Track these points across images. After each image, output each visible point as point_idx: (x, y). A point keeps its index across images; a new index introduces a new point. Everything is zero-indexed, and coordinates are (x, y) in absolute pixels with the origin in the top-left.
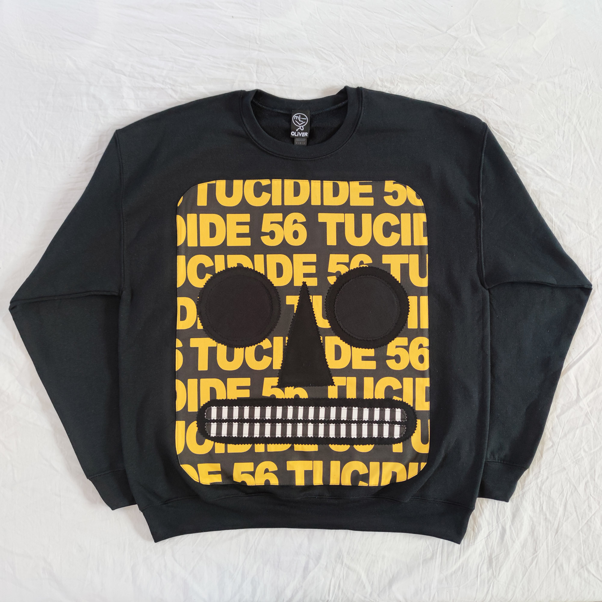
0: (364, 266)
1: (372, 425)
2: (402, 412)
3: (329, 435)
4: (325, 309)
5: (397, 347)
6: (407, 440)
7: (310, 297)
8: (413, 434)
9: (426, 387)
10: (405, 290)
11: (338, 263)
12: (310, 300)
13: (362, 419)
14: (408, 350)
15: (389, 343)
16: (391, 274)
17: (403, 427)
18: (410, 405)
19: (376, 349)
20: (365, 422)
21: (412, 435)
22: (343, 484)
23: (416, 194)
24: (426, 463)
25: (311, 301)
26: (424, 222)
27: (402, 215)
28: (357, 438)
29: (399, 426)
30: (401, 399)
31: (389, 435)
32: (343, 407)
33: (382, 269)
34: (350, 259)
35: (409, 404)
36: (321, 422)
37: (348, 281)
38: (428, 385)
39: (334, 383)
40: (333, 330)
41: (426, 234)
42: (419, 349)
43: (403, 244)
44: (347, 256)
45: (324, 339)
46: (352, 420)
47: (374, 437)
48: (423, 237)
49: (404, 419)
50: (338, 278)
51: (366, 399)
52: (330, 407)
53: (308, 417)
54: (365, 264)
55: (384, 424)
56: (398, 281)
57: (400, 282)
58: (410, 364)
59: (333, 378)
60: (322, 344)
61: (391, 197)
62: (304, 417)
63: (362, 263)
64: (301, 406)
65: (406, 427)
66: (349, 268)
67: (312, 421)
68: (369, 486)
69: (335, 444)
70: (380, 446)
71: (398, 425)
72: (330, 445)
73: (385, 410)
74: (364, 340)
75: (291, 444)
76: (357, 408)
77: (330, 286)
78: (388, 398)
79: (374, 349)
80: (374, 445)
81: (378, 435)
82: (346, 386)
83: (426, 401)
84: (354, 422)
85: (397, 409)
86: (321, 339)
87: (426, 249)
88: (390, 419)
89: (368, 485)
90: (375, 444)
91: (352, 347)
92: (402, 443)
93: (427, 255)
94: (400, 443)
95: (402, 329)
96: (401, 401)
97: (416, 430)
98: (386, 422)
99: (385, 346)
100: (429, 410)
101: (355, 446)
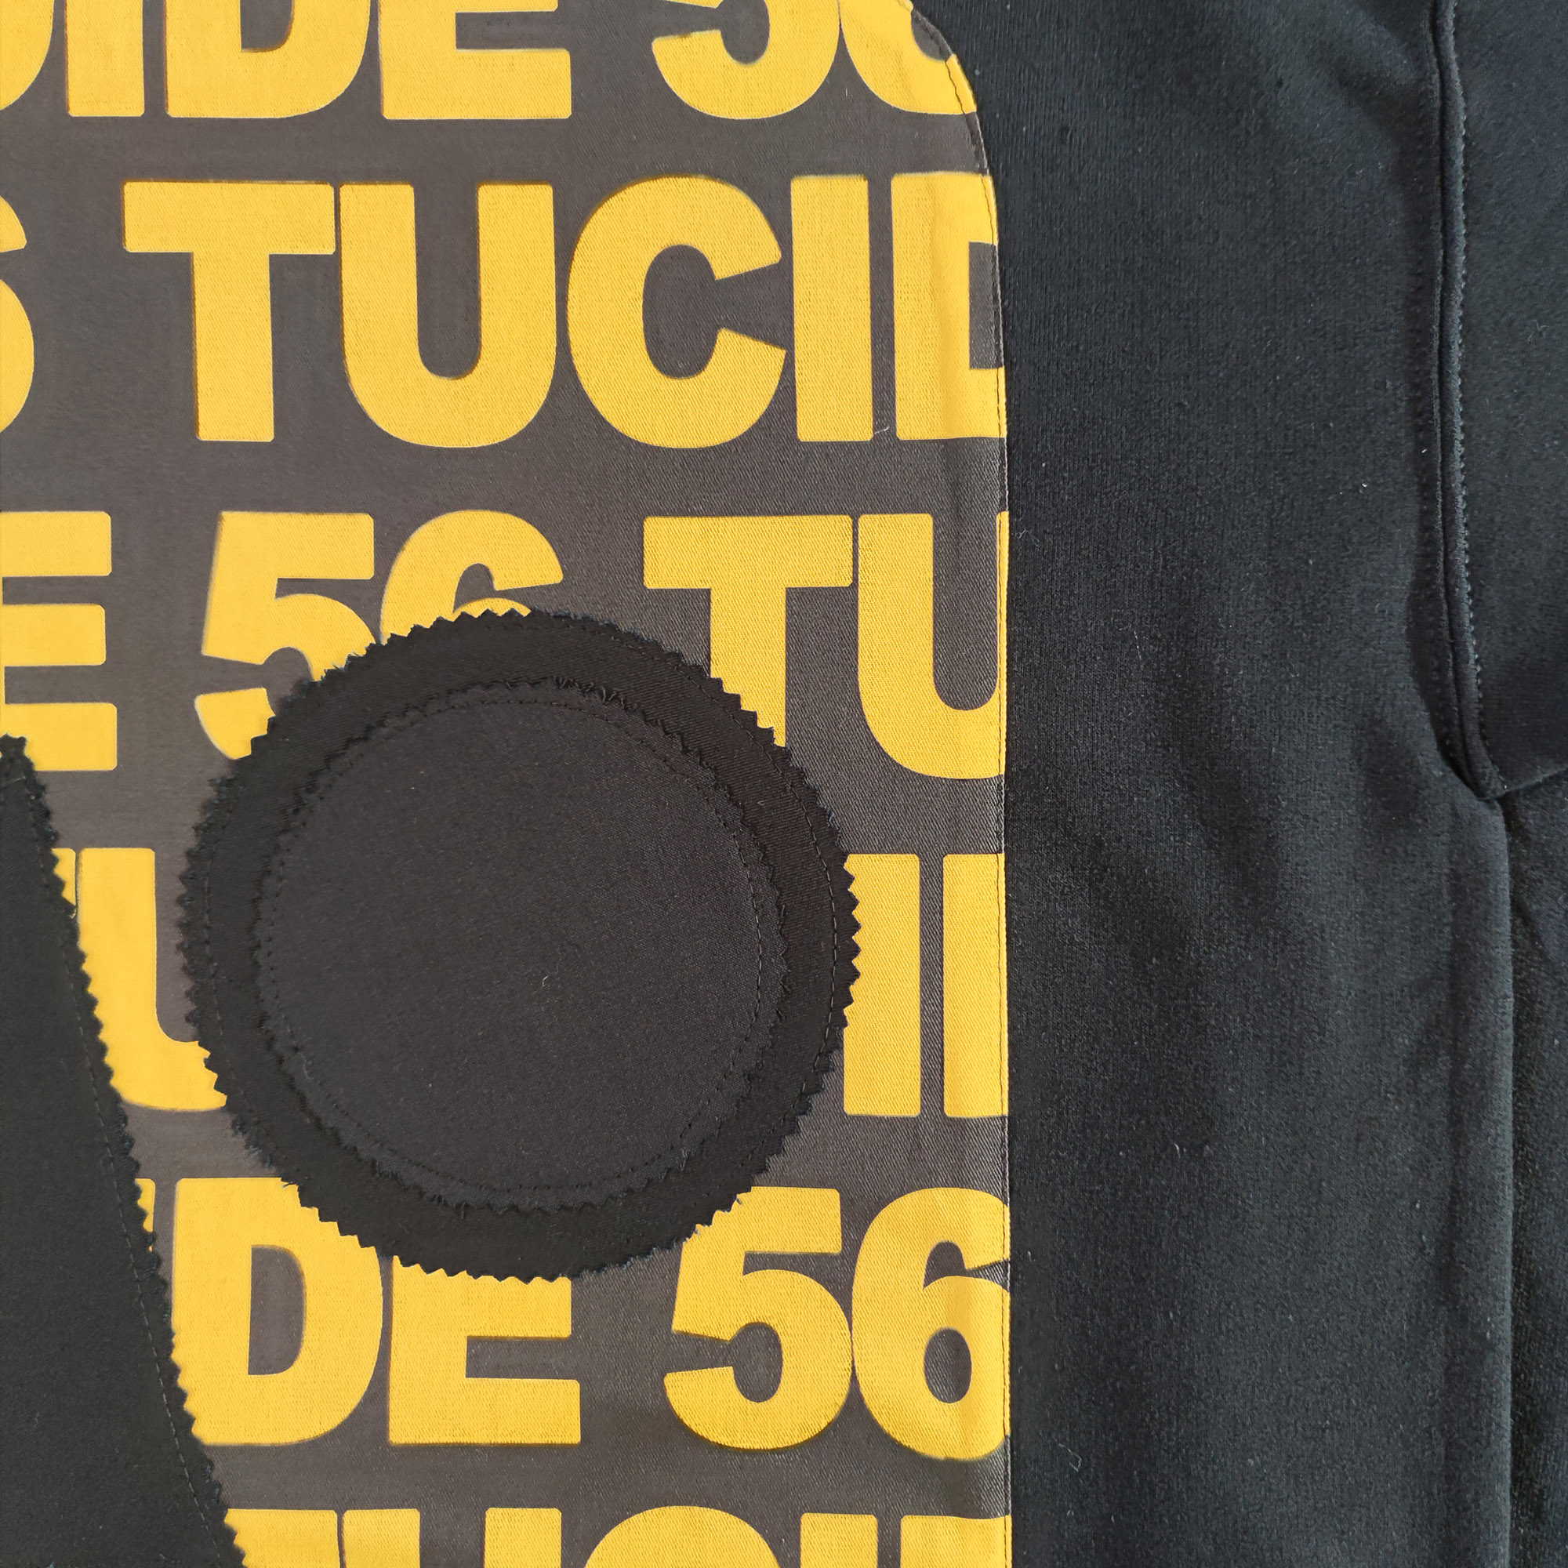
0: (501, 607)
4: (180, 959)
5: (755, 1262)
7: (54, 861)
10: (822, 804)
11: (288, 587)
12: (59, 884)
14: (843, 1294)
15: (689, 1232)
16: (713, 675)
19: (587, 1278)
23: (915, 20)
25: (68, 894)
26: (976, 249)
27: (805, 192)
33: (647, 630)
34: (387, 550)
37: (369, 729)
39: (240, 1554)
40: (240, 1126)
41: (995, 343)
42: (929, 1280)
43: (812, 426)
44: (360, 529)
45: (166, 1202)
48: (973, 365)
50: (278, 703)
54: (506, 594)
56: (770, 731)
57: (780, 740)
58: (855, 1406)
59: (235, 1518)
60: (150, 1238)
61: (711, 41)
63: (476, 581)
66: (373, 621)
74: (489, 1206)
77: (217, 771)
79: (573, 1276)
86: (147, 1200)
87: (995, 469)
91: (396, 1260)
93: (1003, 519)
95: (794, 1121)
99: (659, 1255)
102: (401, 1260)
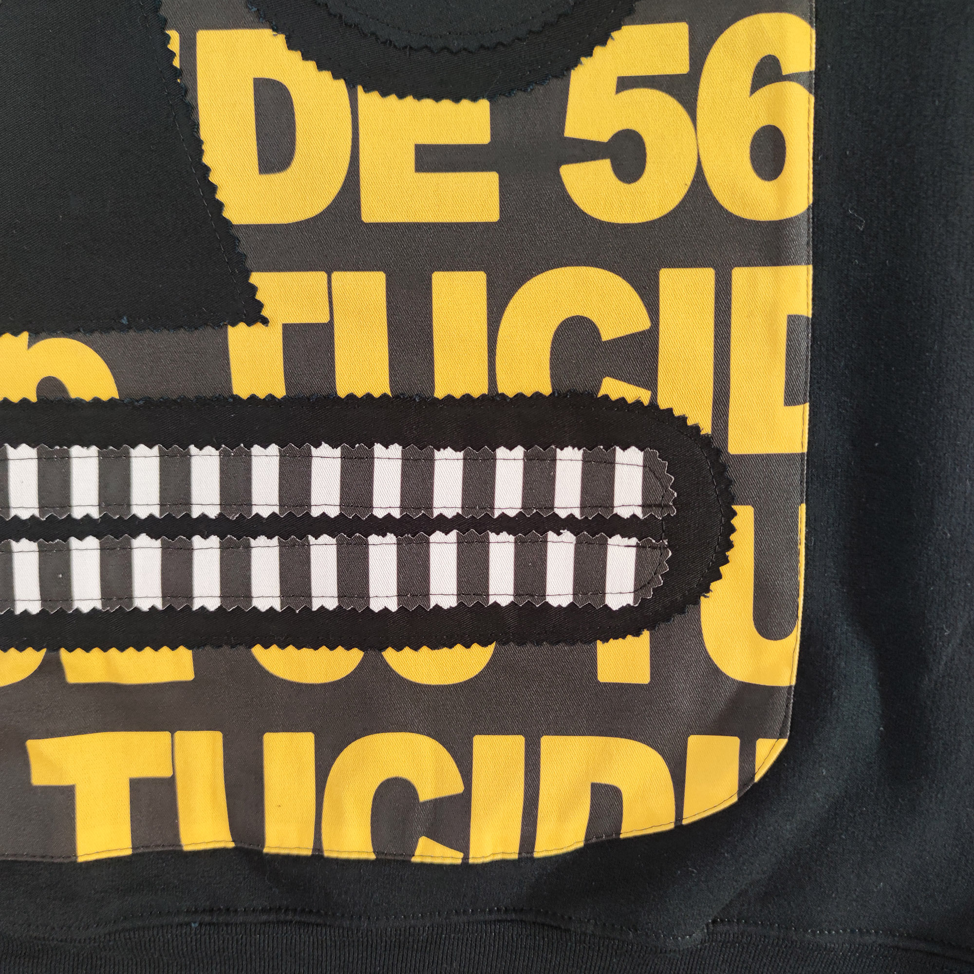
1: (485, 544)
2: (648, 468)
3: (249, 597)
5: (625, 84)
6: (677, 619)
8: (714, 586)
9: (793, 320)
13: (430, 507)
14: (690, 105)
15: (576, 63)
17: (653, 548)
18: (696, 428)
19: (502, 100)
20: (444, 524)
21: (708, 590)
22: (332, 849)
24: (784, 742)
28: (401, 609)
29: (634, 541)
30: (645, 396)
31: (575, 594)
32: (317, 446)
35: (690, 423)
36: (205, 527)
38: (804, 307)
39: (260, 305)
42: (754, 88)
45: (189, 46)
46: (373, 517)
47: (496, 604)
49: (659, 506)
51: (449, 398)
52: (249, 446)
53: (129, 505)
55: (551, 535)
58: (699, 184)
59: (256, 278)
60: (178, 73)
62: (104, 500)
64: (86, 444)
65: (669, 546)
67: (151, 527)
68: (471, 861)
69: (282, 646)
70: (530, 649)
71: (623, 536)
72: (258, 651)
73: (554, 460)
74: (428, 47)
75: (44, 651)
76: (396, 450)
78: (569, 391)
79: (491, 99)
80: (494, 645)
81: (517, 594)
82: (329, 327)
83: (791, 399)
84: (385, 526)
85: (624, 448)
86: (175, 45)
88: (583, 507)
89: (466, 858)
90: (502, 642)
91: (360, 89)
92: (646, 634)
94: (637, 633)
96: (646, 402)
97: (726, 561)
98: (559, 525)
99: (554, 84)
100: (805, 450)
101: (390, 655)
102: (364, 88)
